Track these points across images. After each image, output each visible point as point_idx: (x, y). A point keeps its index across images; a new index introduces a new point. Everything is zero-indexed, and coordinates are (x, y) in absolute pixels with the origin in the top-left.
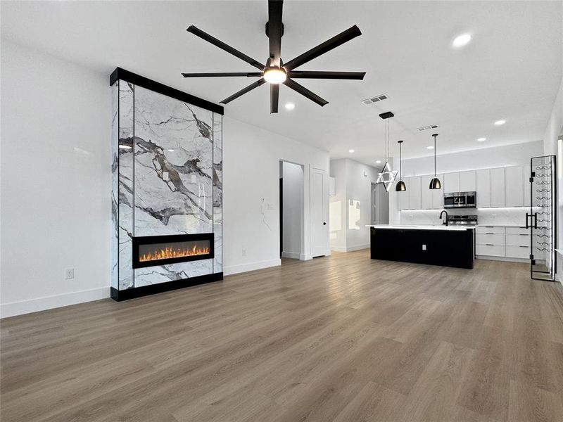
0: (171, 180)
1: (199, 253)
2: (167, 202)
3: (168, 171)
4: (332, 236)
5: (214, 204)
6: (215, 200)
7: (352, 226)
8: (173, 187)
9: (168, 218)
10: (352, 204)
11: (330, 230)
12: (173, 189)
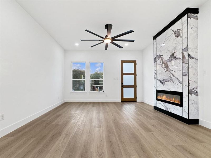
0: (165, 67)
1: (176, 102)
2: (164, 77)
3: (164, 63)
5: (183, 74)
6: (183, 72)
8: (166, 70)
9: (164, 83)
12: (166, 71)
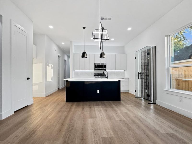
4: (35, 88)
7: (49, 79)
10: (49, 66)
11: (33, 83)
